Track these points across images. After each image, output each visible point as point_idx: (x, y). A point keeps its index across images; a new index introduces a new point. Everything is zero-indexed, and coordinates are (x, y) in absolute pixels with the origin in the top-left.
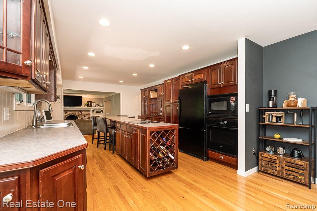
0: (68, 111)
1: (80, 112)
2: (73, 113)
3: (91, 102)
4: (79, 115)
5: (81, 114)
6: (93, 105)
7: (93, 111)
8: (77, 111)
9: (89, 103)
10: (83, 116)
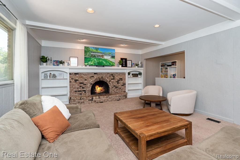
0: (95, 74)
1: (112, 75)
2: (102, 77)
3: (126, 60)
4: (110, 81)
5: (114, 79)
6: (129, 63)
7: (129, 74)
8: (108, 73)
9: (124, 60)
10: (116, 82)
